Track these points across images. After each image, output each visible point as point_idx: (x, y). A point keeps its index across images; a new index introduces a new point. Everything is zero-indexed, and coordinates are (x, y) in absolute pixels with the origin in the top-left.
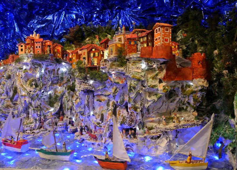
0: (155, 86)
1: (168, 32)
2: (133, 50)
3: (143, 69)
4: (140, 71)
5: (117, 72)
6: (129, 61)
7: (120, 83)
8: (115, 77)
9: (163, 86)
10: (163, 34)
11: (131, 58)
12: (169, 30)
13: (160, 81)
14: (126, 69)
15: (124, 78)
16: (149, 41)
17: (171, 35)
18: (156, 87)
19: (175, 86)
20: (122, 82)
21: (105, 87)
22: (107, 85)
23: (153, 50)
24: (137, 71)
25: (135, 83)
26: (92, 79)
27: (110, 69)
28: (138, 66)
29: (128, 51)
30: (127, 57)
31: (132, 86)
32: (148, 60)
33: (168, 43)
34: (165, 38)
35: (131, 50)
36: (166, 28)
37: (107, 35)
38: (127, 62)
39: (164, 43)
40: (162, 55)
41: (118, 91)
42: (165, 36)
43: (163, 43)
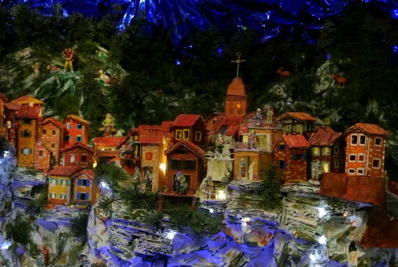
0: (341, 257)
1: (380, 146)
2: (299, 173)
3: (320, 219)
4: (313, 223)
5: (258, 220)
6: (286, 196)
7: (260, 245)
8: (249, 231)
9: (359, 259)
10: (371, 151)
11: (294, 192)
12: (381, 142)
13: (353, 247)
14: (281, 217)
15: (270, 234)
16: (336, 158)
17: (384, 152)
18: (344, 259)
19: (379, 258)
20: (263, 242)
21: (201, 249)
22: (211, 244)
23: (349, 183)
24: (307, 221)
25: (300, 248)
26: (173, 228)
27: (241, 211)
28: (309, 211)
29: (290, 175)
30: (286, 188)
31: (291, 253)
32: (333, 202)
33: (378, 170)
34: (374, 159)
35: (295, 173)
36: (376, 138)
38: (282, 198)
39: (372, 169)
40: (368, 197)
41: (246, 262)
42: (374, 156)
43: (370, 169)
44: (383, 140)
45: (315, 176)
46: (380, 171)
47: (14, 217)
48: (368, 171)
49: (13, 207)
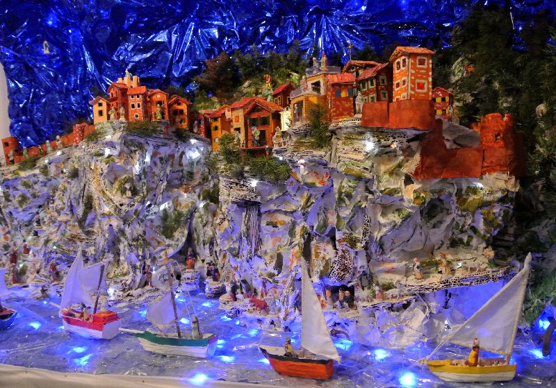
0: (396, 191)
1: (425, 66)
2: (345, 109)
3: (367, 153)
4: (360, 157)
5: (310, 161)
6: (336, 134)
7: (318, 185)
8: (306, 172)
9: (415, 191)
10: (413, 72)
11: (340, 128)
12: (426, 61)
13: (408, 180)
14: (331, 154)
15: (327, 174)
16: (382, 89)
17: (430, 73)
18: (398, 193)
19: (441, 191)
20: (322, 182)
21: (284, 195)
22: (289, 189)
23: (391, 109)
24: (355, 157)
25: (351, 184)
26: (254, 176)
27: (295, 154)
28: (356, 146)
29: (334, 112)
30: (332, 126)
31: (343, 191)
32: (379, 133)
33: (424, 93)
34: (417, 81)
35: (341, 110)
36: (418, 58)
37: (291, 74)
38: (332, 136)
39: (416, 92)
40: (410, 122)
41: (312, 203)
42: (417, 78)
43: (413, 93)
44: (428, 60)
45: (360, 110)
46: (427, 94)
47: (211, 186)
48: (411, 94)
49: (210, 179)
